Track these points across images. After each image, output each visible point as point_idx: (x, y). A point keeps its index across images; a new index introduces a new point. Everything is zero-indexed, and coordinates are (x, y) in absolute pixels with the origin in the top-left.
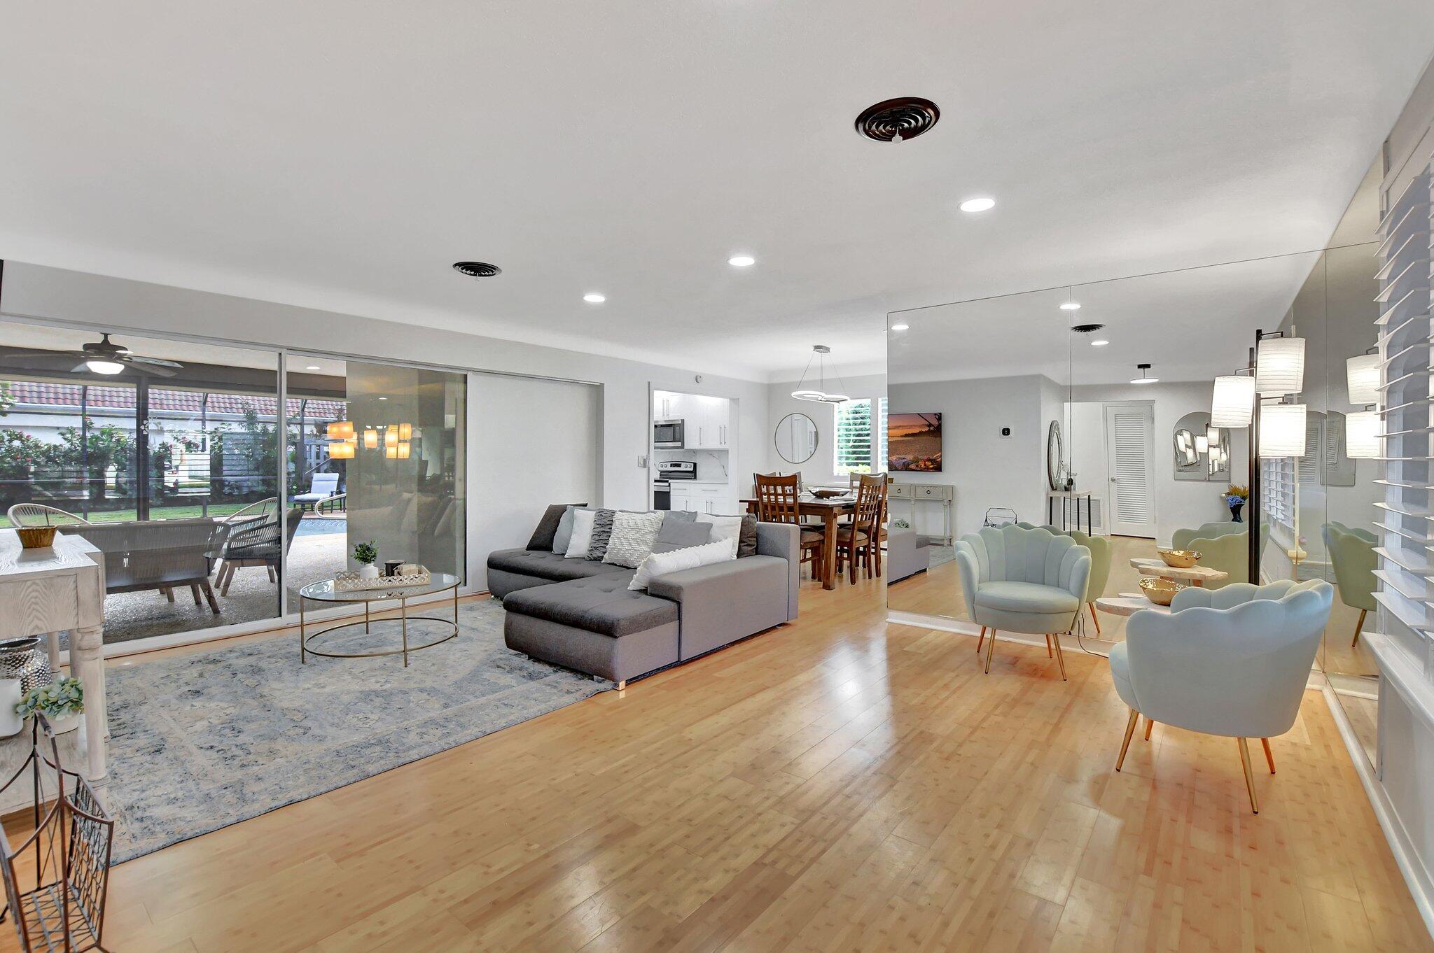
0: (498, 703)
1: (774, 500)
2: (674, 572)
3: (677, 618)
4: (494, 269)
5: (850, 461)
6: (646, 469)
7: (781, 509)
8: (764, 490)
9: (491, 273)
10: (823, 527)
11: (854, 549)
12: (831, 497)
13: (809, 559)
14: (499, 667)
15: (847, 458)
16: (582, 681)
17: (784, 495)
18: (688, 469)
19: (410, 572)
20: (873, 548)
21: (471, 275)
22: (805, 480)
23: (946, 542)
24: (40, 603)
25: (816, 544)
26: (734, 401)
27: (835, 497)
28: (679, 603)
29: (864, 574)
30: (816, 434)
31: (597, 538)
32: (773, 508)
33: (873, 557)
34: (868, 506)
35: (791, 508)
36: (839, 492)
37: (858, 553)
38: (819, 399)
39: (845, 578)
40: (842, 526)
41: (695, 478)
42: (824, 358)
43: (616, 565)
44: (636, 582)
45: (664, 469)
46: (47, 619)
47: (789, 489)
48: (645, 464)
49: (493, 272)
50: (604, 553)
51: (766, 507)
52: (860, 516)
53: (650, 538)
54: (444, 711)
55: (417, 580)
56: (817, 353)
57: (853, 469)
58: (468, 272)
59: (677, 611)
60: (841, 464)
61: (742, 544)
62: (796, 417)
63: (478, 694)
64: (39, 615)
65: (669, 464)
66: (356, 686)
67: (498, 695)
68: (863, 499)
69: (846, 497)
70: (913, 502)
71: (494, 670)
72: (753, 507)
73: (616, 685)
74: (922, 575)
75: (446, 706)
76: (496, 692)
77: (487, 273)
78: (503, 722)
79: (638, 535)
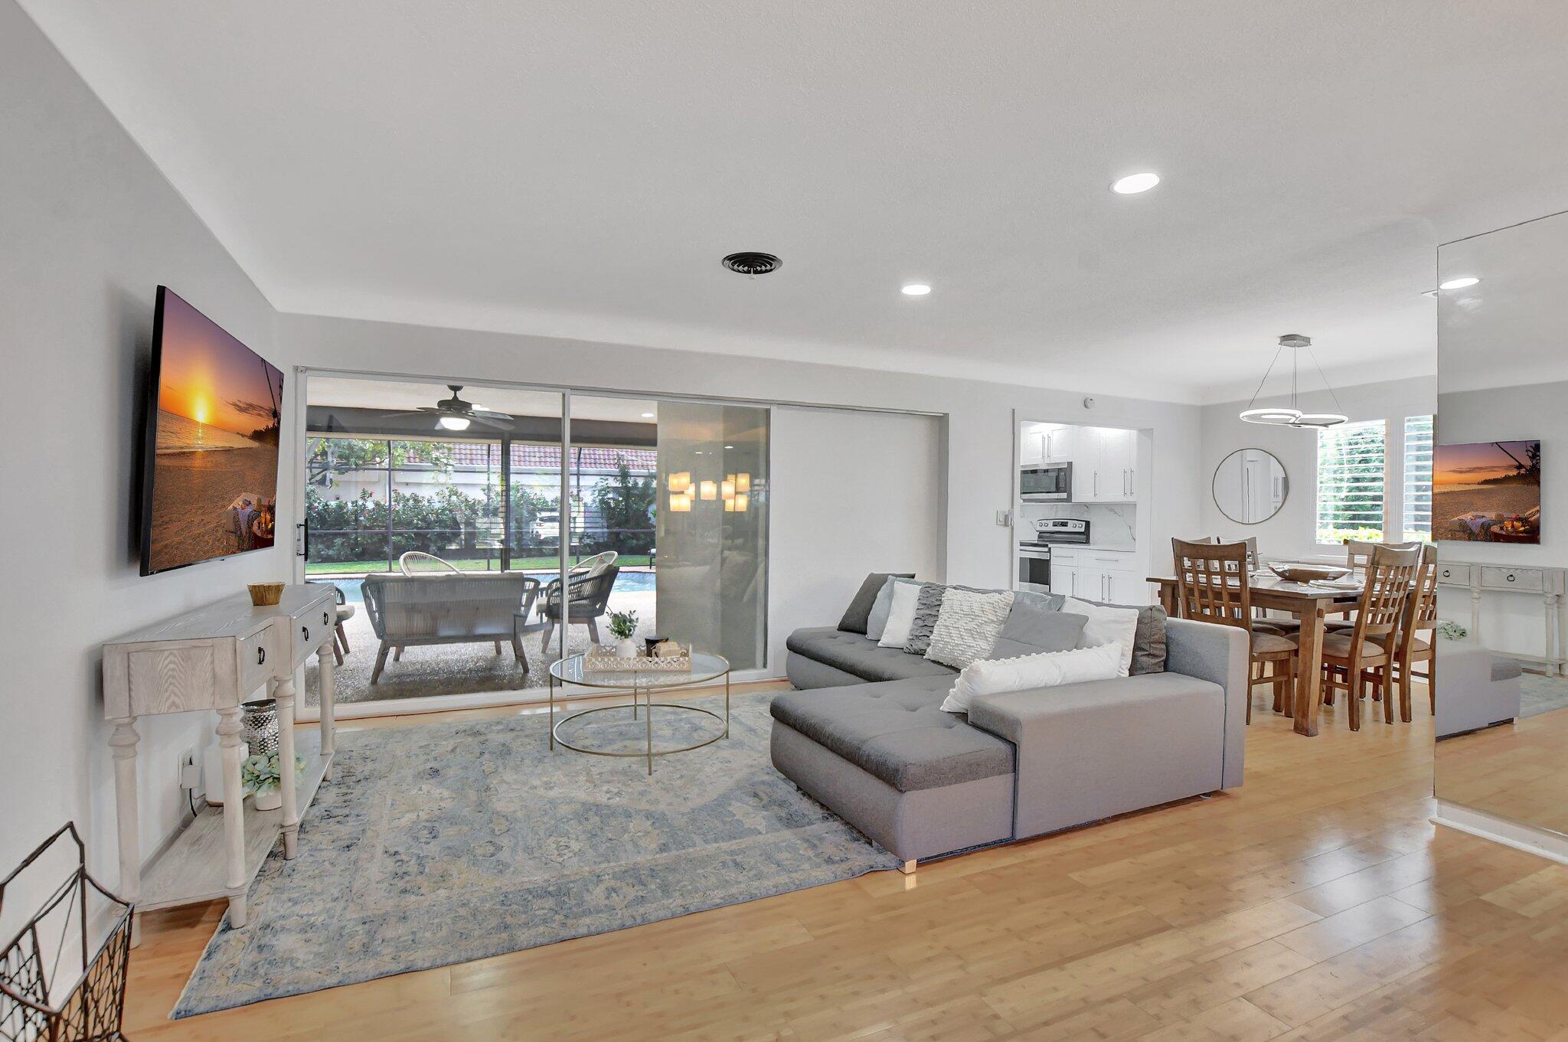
0: (728, 858)
1: (1204, 580)
2: (1012, 692)
3: (1011, 768)
4: (773, 260)
5: (1340, 521)
6: (1007, 530)
7: (1218, 595)
8: (1187, 563)
9: (769, 267)
10: (1296, 628)
11: (1357, 672)
12: (1311, 582)
13: (1268, 680)
14: (756, 795)
15: (1336, 517)
16: (855, 845)
17: (1223, 574)
18: (1077, 530)
19: (670, 653)
20: (1395, 669)
21: (745, 272)
22: (1262, 550)
23: (1550, 670)
24: (177, 677)
25: (1284, 656)
26: (1146, 432)
27: (1321, 582)
28: (1014, 746)
29: (1376, 713)
30: (1286, 481)
31: (920, 623)
32: (1203, 594)
33: (1395, 688)
34: (1386, 600)
35: (1235, 596)
36: (1328, 573)
37: (1365, 676)
38: (1291, 421)
39: (1337, 716)
40: (1331, 629)
41: (1087, 542)
42: (1301, 357)
43: (941, 664)
44: (953, 701)
45: (1044, 529)
46: (183, 695)
47: (1231, 565)
48: (1007, 521)
49: (771, 265)
50: (929, 645)
51: (1190, 591)
52: (1370, 615)
53: (991, 630)
54: (658, 856)
55: (675, 664)
56: (1287, 350)
57: (1349, 534)
58: (741, 268)
59: (1010, 757)
60: (1325, 526)
61: (1139, 653)
62: (1250, 455)
63: (711, 836)
64: (176, 690)
65: (1051, 523)
66: (581, 794)
67: (733, 845)
68: (1378, 587)
69: (1343, 581)
70: (1476, 595)
71: (747, 799)
72: (1169, 591)
73: (902, 863)
74: (1502, 731)
75: (664, 848)
76: (735, 838)
77: (763, 268)
78: (717, 896)
79: (972, 625)
